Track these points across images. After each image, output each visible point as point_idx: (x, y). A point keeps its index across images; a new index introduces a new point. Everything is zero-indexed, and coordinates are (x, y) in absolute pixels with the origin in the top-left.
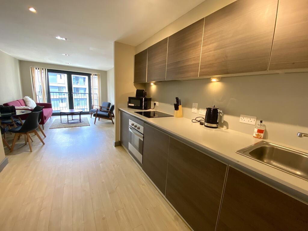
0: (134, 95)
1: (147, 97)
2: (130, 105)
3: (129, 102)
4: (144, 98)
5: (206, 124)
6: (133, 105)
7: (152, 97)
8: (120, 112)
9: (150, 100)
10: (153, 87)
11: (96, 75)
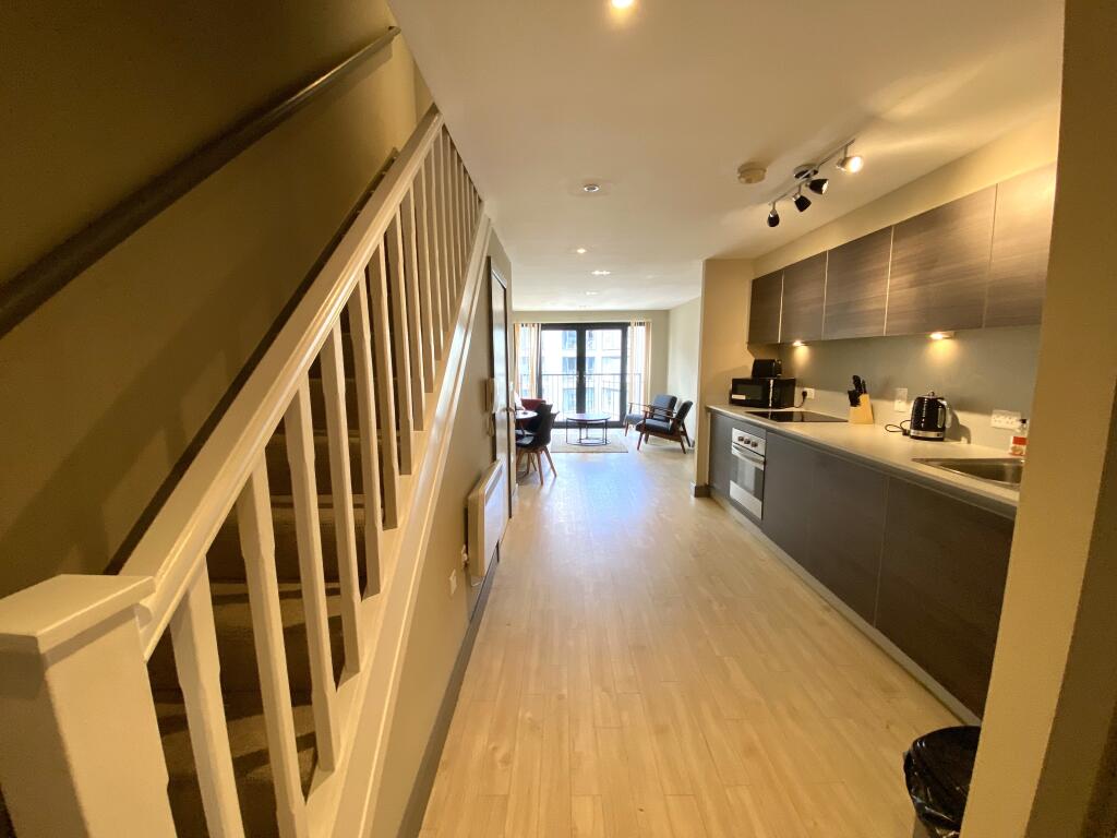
0: (748, 374)
1: (782, 376)
2: (734, 397)
3: (734, 391)
4: (772, 381)
5: (913, 432)
6: (743, 397)
7: (797, 376)
8: (709, 414)
9: (792, 383)
10: (801, 352)
11: (641, 324)
